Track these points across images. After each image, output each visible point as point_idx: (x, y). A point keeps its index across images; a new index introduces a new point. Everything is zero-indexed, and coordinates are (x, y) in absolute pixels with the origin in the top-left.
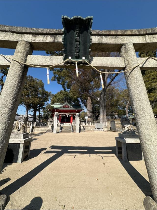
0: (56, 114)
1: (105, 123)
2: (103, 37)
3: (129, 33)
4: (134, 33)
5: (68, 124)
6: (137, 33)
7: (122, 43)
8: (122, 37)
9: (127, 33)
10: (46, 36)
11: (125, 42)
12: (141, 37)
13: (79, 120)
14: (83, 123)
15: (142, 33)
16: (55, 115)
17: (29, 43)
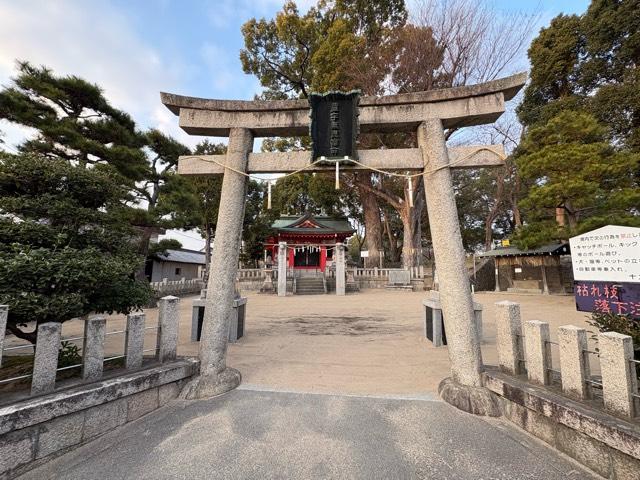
0: (281, 246)
1: (416, 269)
2: (384, 108)
3: (435, 96)
4: (444, 98)
5: (314, 271)
6: (451, 96)
7: (420, 119)
8: (420, 106)
9: (431, 99)
10: (277, 114)
11: (424, 118)
12: (459, 103)
13: (344, 261)
14: (355, 270)
15: (460, 95)
16: (280, 250)
17: (250, 130)
